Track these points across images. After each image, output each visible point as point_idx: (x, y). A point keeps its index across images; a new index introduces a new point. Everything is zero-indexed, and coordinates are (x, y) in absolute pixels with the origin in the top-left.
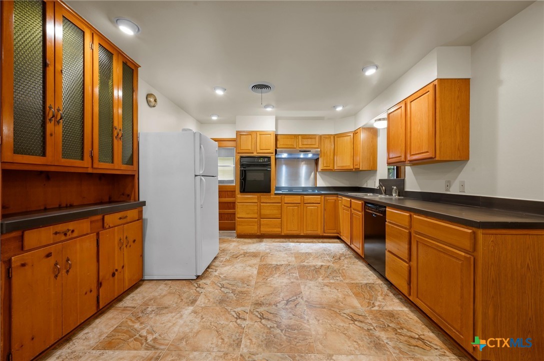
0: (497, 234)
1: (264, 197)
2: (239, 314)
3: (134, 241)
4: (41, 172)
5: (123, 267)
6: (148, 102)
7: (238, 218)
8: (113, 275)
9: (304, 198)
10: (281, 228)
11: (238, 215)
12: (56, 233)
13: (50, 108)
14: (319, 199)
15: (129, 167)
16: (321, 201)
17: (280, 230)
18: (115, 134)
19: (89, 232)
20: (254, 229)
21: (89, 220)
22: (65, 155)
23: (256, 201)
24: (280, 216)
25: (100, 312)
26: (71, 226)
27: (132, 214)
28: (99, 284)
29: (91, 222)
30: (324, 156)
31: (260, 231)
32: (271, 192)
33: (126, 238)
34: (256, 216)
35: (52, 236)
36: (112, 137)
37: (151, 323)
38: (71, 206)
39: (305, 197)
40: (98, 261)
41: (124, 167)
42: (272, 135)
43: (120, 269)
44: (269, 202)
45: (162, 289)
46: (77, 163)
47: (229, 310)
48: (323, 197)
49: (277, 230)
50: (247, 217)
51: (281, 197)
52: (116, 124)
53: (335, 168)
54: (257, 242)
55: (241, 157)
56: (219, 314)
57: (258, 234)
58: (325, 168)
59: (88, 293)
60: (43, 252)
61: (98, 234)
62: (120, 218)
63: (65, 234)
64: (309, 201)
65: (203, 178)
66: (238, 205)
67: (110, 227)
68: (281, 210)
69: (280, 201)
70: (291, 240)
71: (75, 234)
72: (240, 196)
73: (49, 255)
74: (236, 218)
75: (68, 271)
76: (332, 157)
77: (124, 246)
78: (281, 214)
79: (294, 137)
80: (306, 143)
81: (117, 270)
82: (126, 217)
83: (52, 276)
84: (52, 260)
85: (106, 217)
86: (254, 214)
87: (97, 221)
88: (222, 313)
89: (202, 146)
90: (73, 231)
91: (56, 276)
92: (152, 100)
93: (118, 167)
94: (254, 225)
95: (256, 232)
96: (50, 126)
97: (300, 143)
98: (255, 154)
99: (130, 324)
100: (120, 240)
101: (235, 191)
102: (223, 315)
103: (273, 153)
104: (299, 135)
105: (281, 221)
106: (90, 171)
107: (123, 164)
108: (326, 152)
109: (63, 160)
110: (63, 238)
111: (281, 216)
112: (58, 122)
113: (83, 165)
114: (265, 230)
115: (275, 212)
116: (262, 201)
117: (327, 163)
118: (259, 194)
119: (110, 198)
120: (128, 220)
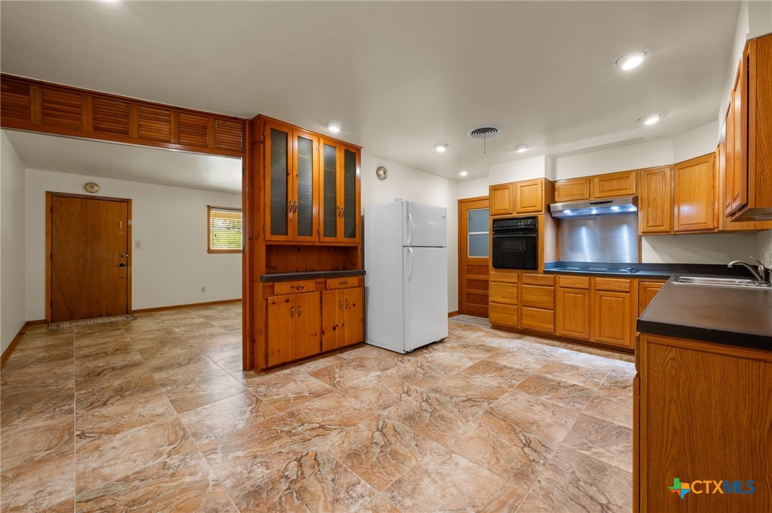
0: (687, 349)
1: (527, 275)
2: (531, 441)
3: (354, 305)
4: (294, 246)
5: (343, 325)
6: (378, 175)
7: (492, 302)
8: (334, 329)
9: (595, 280)
10: (554, 325)
11: (491, 299)
12: (292, 287)
13: (290, 202)
14: (628, 285)
15: (352, 240)
16: (630, 287)
17: (552, 327)
18: (338, 213)
19: (314, 290)
20: (512, 320)
21: (315, 281)
22: (300, 234)
23: (516, 281)
24: (552, 305)
25: (322, 354)
26: (302, 283)
27: (353, 281)
28: (323, 333)
29: (316, 283)
30: (649, 206)
31: (521, 323)
32: (539, 269)
33: (346, 301)
34: (515, 301)
35: (289, 289)
36: (336, 215)
37: (346, 372)
38: (314, 270)
39: (597, 279)
40: (322, 314)
41: (346, 240)
42: (540, 185)
43: (340, 325)
44: (535, 283)
45: (375, 353)
46: (308, 238)
47: (518, 431)
48: (636, 282)
49: (548, 327)
50: (503, 301)
51: (554, 277)
52: (338, 204)
53: (676, 229)
54: (513, 338)
55: (494, 221)
56: (502, 431)
57: (519, 327)
58: (651, 229)
59: (314, 336)
60: (284, 298)
61: (321, 293)
62: (340, 283)
63: (298, 289)
64: (605, 287)
65: (411, 249)
66: (491, 285)
67: (331, 289)
68: (555, 297)
69: (552, 284)
70: (570, 346)
71: (304, 290)
72: (493, 274)
73: (287, 301)
74: (490, 303)
75: (299, 315)
76: (667, 207)
77: (345, 307)
78: (555, 302)
79: (584, 181)
80: (609, 189)
81: (337, 326)
82: (346, 283)
83: (290, 316)
84: (290, 304)
85: (328, 280)
86: (512, 298)
87: (321, 283)
88: (506, 431)
89: (410, 215)
90: (303, 288)
91: (292, 316)
92: (381, 172)
93: (341, 239)
94: (513, 314)
95: (516, 324)
96: (290, 214)
97: (597, 189)
98: (515, 215)
99: (335, 368)
100: (341, 301)
101: (488, 266)
102: (507, 433)
103: (541, 211)
104: (596, 176)
105: (554, 313)
106: (317, 244)
107: (345, 237)
108: (654, 200)
109: (298, 237)
110: (296, 291)
111: (555, 307)
112: (295, 211)
113: (312, 240)
114: (527, 323)
115: (545, 299)
116: (525, 281)
117: (655, 220)
118: (519, 271)
119: (344, 267)
120: (348, 285)
